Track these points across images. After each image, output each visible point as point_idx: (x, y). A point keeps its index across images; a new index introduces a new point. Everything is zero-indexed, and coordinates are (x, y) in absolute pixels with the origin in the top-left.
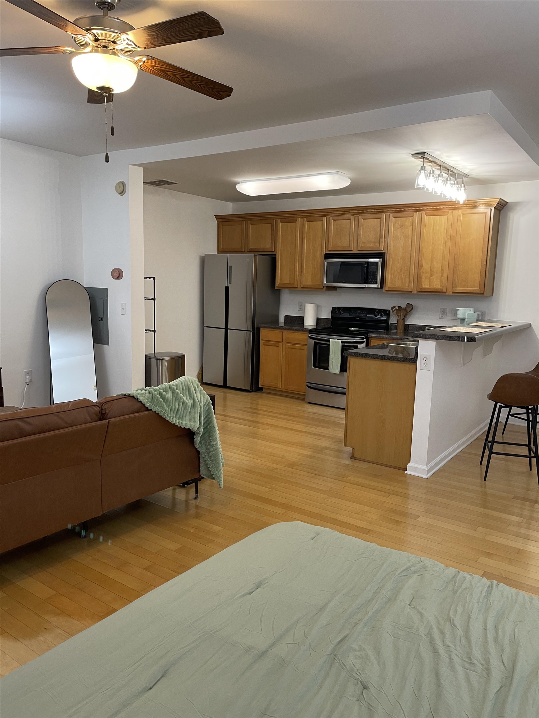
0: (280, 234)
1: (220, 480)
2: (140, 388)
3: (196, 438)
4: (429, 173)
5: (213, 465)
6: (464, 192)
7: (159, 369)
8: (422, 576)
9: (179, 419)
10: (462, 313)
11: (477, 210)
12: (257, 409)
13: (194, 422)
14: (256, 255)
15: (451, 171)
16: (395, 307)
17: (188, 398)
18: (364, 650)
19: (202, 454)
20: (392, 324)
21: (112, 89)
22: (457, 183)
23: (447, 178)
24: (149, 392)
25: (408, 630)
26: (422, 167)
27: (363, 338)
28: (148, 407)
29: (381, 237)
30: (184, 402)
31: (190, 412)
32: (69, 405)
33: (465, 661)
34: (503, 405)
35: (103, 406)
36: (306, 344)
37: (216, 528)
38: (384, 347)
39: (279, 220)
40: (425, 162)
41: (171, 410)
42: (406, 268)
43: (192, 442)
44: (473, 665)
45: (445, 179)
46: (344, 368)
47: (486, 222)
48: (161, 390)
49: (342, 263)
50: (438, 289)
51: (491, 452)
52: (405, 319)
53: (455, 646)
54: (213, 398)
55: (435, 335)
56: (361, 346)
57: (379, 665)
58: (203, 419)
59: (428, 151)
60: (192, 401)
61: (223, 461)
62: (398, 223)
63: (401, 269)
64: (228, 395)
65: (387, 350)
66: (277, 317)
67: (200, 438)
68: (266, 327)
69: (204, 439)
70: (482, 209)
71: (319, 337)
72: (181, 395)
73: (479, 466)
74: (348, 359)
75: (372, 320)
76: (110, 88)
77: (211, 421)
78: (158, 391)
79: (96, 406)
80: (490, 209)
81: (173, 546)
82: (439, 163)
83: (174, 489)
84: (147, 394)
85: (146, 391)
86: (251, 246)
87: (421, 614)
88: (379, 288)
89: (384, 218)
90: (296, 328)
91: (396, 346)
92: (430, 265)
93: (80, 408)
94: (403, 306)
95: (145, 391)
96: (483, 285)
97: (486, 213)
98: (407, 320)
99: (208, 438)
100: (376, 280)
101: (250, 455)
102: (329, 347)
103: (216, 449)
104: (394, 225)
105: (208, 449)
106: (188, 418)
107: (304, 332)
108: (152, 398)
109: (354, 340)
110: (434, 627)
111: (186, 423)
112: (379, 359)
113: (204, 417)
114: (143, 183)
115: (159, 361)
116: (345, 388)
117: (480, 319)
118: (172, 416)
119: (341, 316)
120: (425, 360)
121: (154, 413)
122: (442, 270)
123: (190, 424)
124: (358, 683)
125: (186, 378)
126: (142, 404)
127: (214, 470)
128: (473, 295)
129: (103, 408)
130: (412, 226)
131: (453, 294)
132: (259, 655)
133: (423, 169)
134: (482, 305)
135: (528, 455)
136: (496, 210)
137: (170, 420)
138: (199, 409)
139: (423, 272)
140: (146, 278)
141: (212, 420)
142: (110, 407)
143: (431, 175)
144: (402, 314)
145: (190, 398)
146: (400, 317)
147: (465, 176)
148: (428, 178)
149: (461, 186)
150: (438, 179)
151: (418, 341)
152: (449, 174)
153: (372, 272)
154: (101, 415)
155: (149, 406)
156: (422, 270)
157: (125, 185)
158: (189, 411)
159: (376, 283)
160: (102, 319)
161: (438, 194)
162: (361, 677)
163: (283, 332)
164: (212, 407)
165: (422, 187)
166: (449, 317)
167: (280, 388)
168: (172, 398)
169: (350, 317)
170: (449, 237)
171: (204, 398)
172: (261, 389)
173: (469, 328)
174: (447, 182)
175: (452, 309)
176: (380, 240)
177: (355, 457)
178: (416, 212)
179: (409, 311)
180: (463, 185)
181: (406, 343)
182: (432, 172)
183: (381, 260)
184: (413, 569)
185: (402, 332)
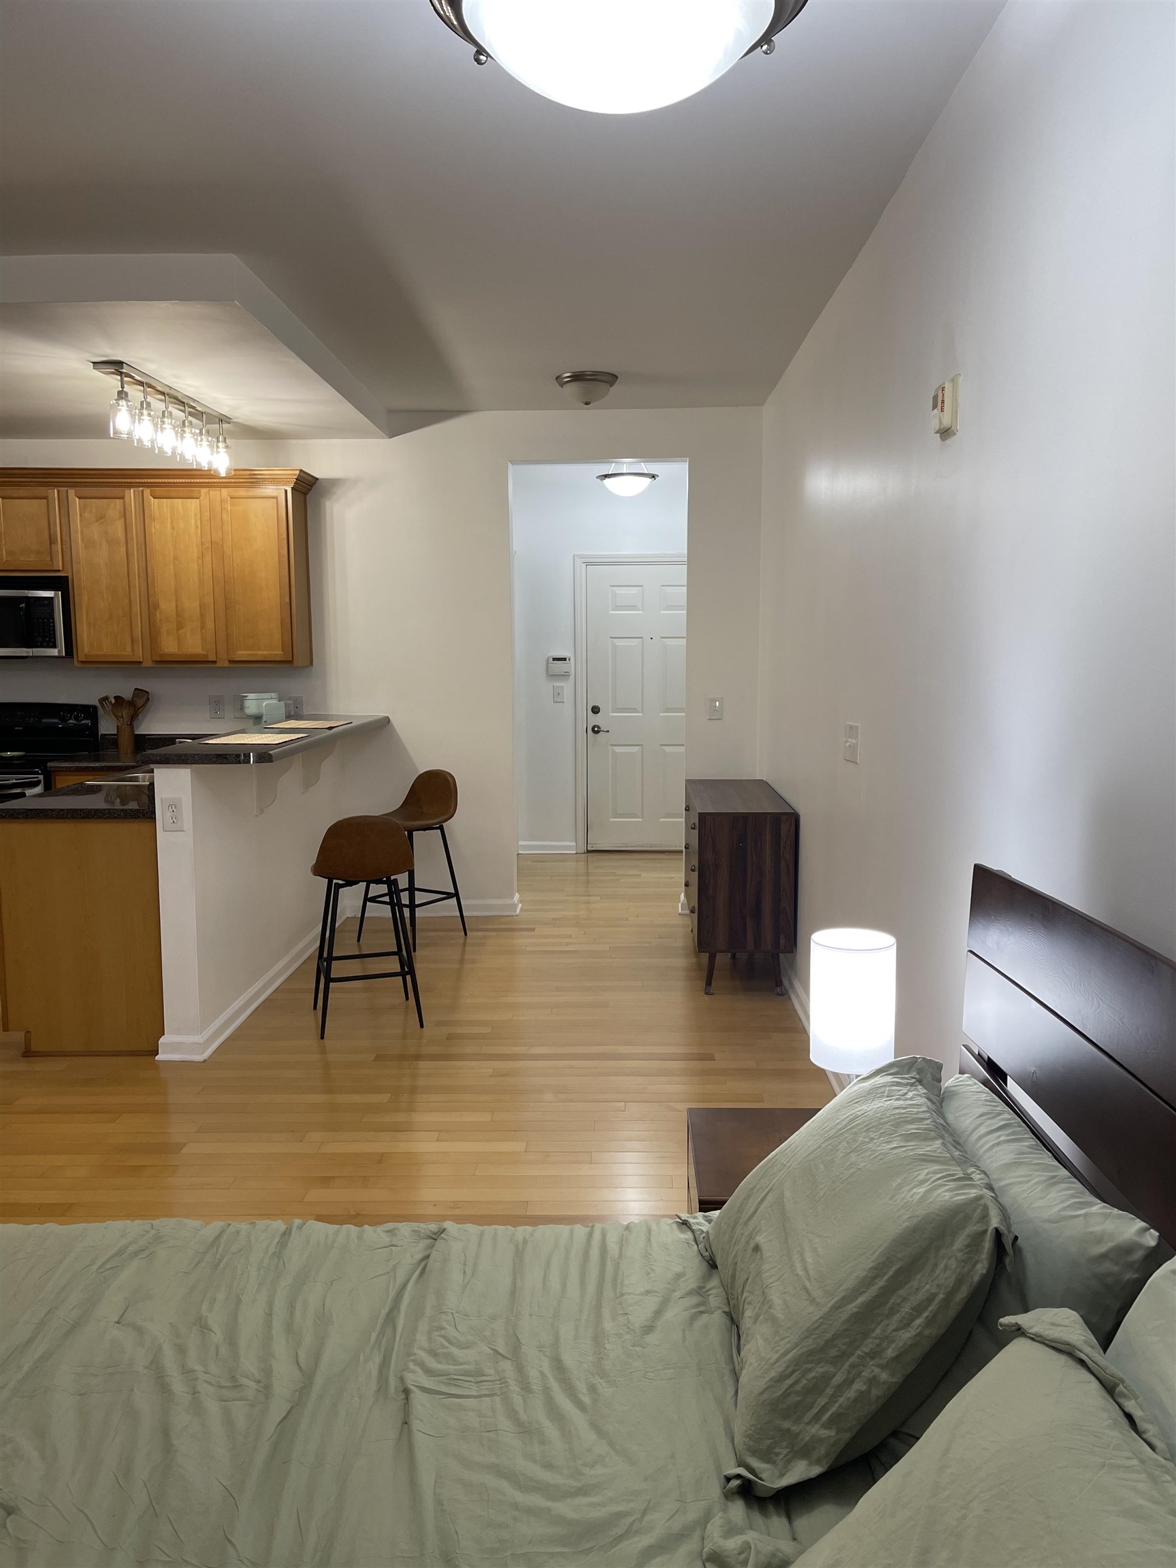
4: (139, 407)
6: (226, 452)
8: (150, 1257)
10: (254, 703)
11: (258, 490)
15: (190, 407)
16: (106, 698)
20: (106, 737)
22: (208, 432)
23: (184, 422)
25: (110, 1370)
26: (120, 393)
27: (37, 773)
29: (52, 541)
33: (224, 1387)
34: (343, 882)
38: (84, 790)
40: (125, 383)
42: (120, 610)
44: (239, 1390)
45: (178, 423)
47: (279, 515)
50: (198, 655)
51: (329, 980)
52: (135, 724)
53: (206, 1366)
55: (193, 754)
56: (31, 791)
59: (128, 360)
62: (91, 512)
63: (111, 615)
70: (270, 490)
75: (56, 729)
80: (283, 491)
82: (159, 388)
87: (141, 1331)
88: (63, 657)
89: (55, 498)
91: (119, 786)
92: (174, 603)
94: (127, 694)
96: (290, 645)
97: (276, 498)
98: (138, 728)
100: (53, 640)
104: (81, 516)
109: (14, 779)
110: (166, 1346)
112: (67, 818)
117: (292, 713)
120: (171, 810)
122: (202, 615)
128: (272, 666)
130: (123, 519)
131: (231, 665)
133: (122, 398)
134: (295, 686)
135: (399, 971)
136: (294, 491)
139: (160, 620)
143: (145, 412)
144: (125, 713)
146: (121, 720)
147: (223, 419)
148: (138, 418)
149: (218, 438)
150: (163, 422)
151: (153, 769)
152: (187, 413)
153: (40, 621)
156: (158, 615)
159: (54, 646)
161: (166, 453)
165: (128, 436)
166: (228, 714)
170: (207, 545)
173: (264, 735)
174: (184, 429)
175: (234, 696)
176: (51, 547)
177: (34, 1052)
178: (130, 487)
179: (139, 707)
180: (221, 438)
181: (136, 776)
182: (146, 405)
183: (60, 592)
184: (131, 1249)
185: (129, 752)
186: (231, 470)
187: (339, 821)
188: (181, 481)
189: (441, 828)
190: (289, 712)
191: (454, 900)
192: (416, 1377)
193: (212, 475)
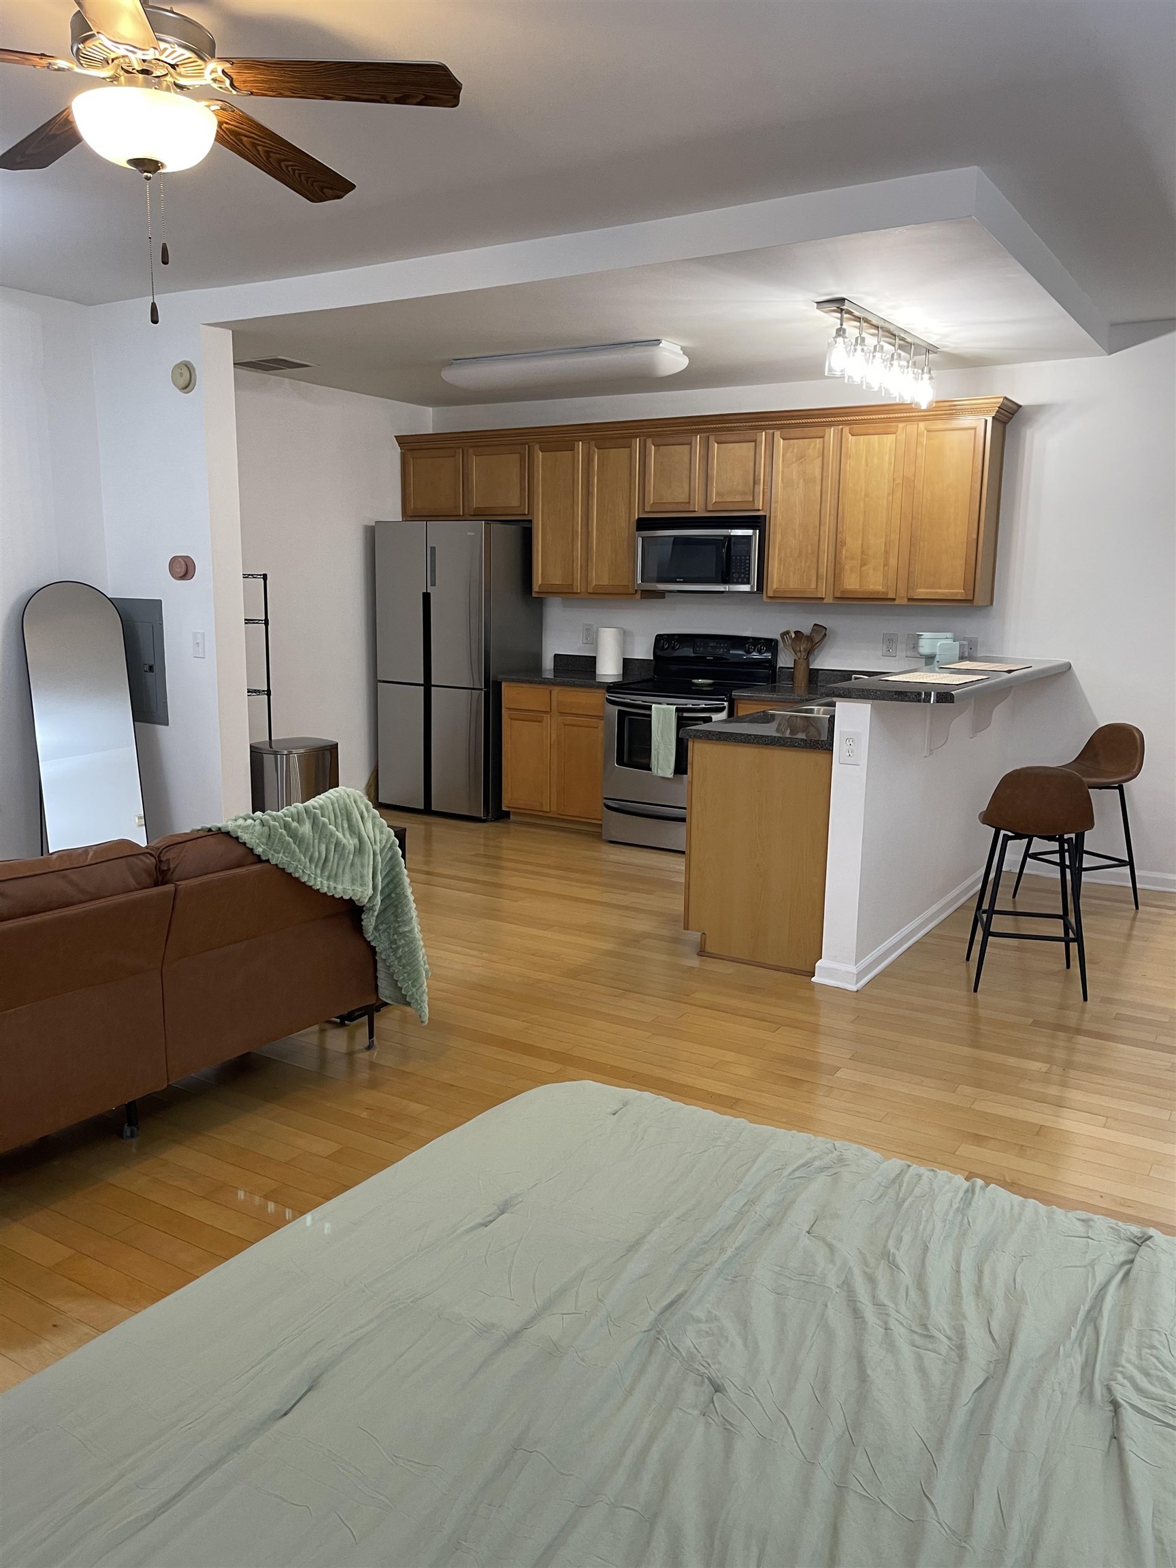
0: (539, 474)
1: (421, 1007)
2: (242, 815)
3: (365, 918)
4: (854, 343)
5: (405, 975)
6: (930, 383)
7: (282, 772)
8: (834, 1176)
9: (328, 879)
10: (930, 642)
11: (957, 422)
12: (499, 858)
13: (361, 885)
14: (489, 522)
15: (900, 340)
16: (787, 633)
17: (348, 835)
18: (716, 1319)
19: (381, 953)
20: (783, 670)
21: (161, 163)
22: (914, 363)
23: (893, 355)
24: (263, 824)
25: (803, 1278)
26: (838, 330)
27: (723, 700)
28: (261, 854)
29: (756, 482)
30: (338, 844)
31: (352, 865)
32: (88, 854)
33: (916, 1332)
34: (1010, 834)
35: (162, 855)
36: (602, 715)
37: (416, 1108)
38: (766, 719)
39: (537, 447)
40: (844, 320)
41: (311, 861)
42: (810, 547)
43: (358, 928)
44: (932, 1341)
45: (888, 356)
46: (681, 767)
47: (976, 447)
48: (287, 819)
49: (676, 538)
50: (878, 593)
51: (987, 933)
52: (811, 658)
53: (896, 1304)
54: (401, 835)
55: (870, 690)
56: (716, 717)
57: (745, 1345)
58: (379, 878)
59: (850, 295)
60: (356, 841)
61: (427, 966)
62: (793, 452)
63: (800, 553)
64: (434, 829)
65: (774, 725)
66: (538, 657)
67: (374, 918)
68: (513, 681)
69: (384, 922)
70: (967, 421)
71: (628, 699)
72: (332, 827)
73: (964, 964)
74: (690, 744)
75: (741, 661)
76: (156, 162)
77: (398, 882)
78: (282, 820)
79: (148, 855)
80: (983, 421)
81: (322, 1147)
82: (874, 322)
83: (322, 1031)
84: (258, 827)
85: (255, 821)
86: (476, 502)
87: (831, 1248)
88: (754, 593)
89: (762, 441)
90: (577, 681)
91: (791, 716)
92: (860, 542)
93: (113, 859)
94: (806, 629)
95: (253, 822)
96: (972, 582)
97: (975, 429)
98: (814, 661)
99: (392, 918)
100: (747, 576)
101: (485, 955)
102: (651, 721)
103: (412, 942)
104: (783, 457)
105: (394, 942)
106: (347, 877)
107: (597, 691)
108: (270, 835)
109: (702, 704)
110: (857, 1272)
111: (344, 889)
112: (753, 743)
113: (384, 873)
114: (234, 364)
115: (282, 759)
116: (685, 808)
117: (966, 654)
118: (314, 873)
119: (677, 654)
120: (848, 744)
121: (275, 867)
122: (886, 552)
123: (353, 890)
124: (703, 1382)
125: (342, 793)
126: (248, 848)
127: (408, 986)
128: (951, 604)
129: (163, 859)
130: (821, 458)
131: (910, 603)
132: (506, 1338)
133: (840, 335)
134: (971, 626)
135: (1063, 936)
136: (996, 421)
137: (308, 881)
138: (372, 856)
139: (846, 558)
140: (246, 576)
141: (401, 879)
142: (178, 857)
143: (859, 348)
144: (803, 646)
145: (351, 836)
146: (799, 654)
147: (930, 349)
148: (852, 353)
149: (923, 370)
150: (874, 356)
151: (835, 703)
152: (897, 346)
153: (738, 558)
154: (159, 874)
155: (263, 852)
156: (844, 552)
157: (194, 369)
158: (350, 862)
159: (748, 583)
160: (151, 668)
161: (873, 388)
162: (710, 1369)
163: (551, 691)
164: (400, 852)
165: (840, 373)
166: (901, 653)
167: (547, 812)
168: (311, 834)
169: (693, 655)
170: (899, 481)
171: (381, 833)
172: (506, 815)
173: (941, 675)
174: (892, 362)
175: (908, 634)
176: (754, 488)
177: (708, 953)
178: (830, 426)
179: (817, 641)
180: (926, 369)
181: (812, 709)
182: (860, 341)
183: (758, 531)
184: (817, 1163)
185: (803, 685)
186: (933, 402)
187: (1017, 770)
188: (879, 416)
189: (1121, 788)
190: (963, 653)
191: (1127, 870)
192: (1123, 1393)
193: (913, 409)
